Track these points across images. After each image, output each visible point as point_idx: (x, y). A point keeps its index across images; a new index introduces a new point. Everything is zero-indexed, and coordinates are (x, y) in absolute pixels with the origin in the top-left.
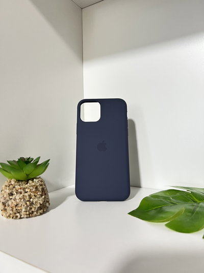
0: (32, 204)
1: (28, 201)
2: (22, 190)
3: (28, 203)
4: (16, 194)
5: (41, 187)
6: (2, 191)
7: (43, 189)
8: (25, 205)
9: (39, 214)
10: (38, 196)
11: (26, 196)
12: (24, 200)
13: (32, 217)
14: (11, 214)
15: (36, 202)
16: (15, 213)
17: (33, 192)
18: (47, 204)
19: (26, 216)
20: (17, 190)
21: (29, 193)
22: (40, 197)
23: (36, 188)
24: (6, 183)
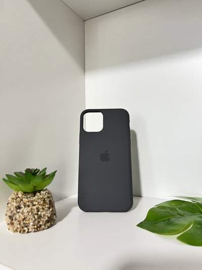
0: (40, 217)
1: (36, 214)
2: (30, 203)
3: (36, 216)
4: (23, 207)
5: (48, 199)
6: (8, 204)
7: (50, 201)
8: (33, 219)
9: (47, 227)
10: (46, 209)
11: (34, 209)
12: (32, 213)
13: (40, 231)
14: (18, 228)
15: (44, 215)
16: (23, 227)
17: (41, 205)
18: (54, 217)
19: (33, 230)
20: (25, 203)
21: (37, 206)
22: (47, 210)
23: (44, 201)
24: (13, 196)
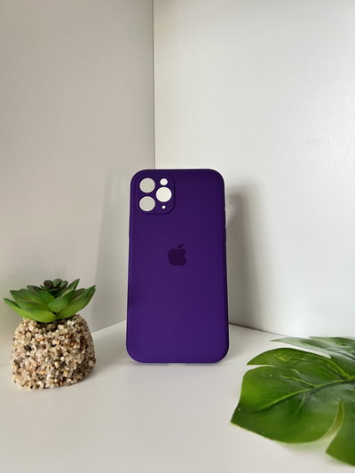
0: (63, 365)
1: (55, 361)
2: (46, 343)
3: (56, 364)
4: (35, 348)
5: (79, 335)
7: (82, 339)
8: (52, 368)
10: (74, 351)
11: (53, 353)
12: (49, 359)
13: (63, 385)
14: (28, 381)
15: (70, 362)
16: (35, 381)
17: (66, 345)
18: (91, 363)
19: (53, 385)
21: (58, 347)
22: (77, 354)
23: (70, 338)
24: (21, 328)
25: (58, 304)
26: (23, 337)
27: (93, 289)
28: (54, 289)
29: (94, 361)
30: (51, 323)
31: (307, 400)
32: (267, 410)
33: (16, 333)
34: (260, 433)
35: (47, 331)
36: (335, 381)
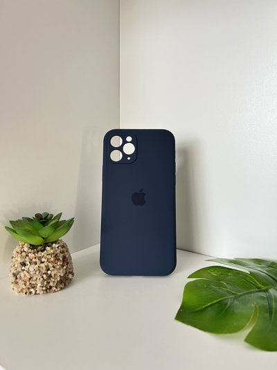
0: (50, 276)
1: (45, 273)
2: (37, 260)
3: (45, 276)
4: (29, 264)
5: (62, 255)
6: (12, 258)
7: (64, 257)
8: (41, 279)
9: (59, 289)
10: (58, 267)
11: (42, 267)
12: (39, 273)
13: (50, 293)
14: (23, 289)
15: (55, 275)
16: (29, 289)
17: (52, 262)
18: (70, 276)
19: (42, 292)
20: (31, 260)
21: (46, 264)
22: (60, 269)
23: (55, 257)
24: (18, 249)
25: (46, 231)
26: (20, 256)
27: (72, 220)
28: (43, 220)
29: (73, 275)
30: (41, 246)
31: (232, 303)
32: (202, 311)
33: (14, 252)
34: (196, 327)
35: (38, 252)
36: (253, 290)
